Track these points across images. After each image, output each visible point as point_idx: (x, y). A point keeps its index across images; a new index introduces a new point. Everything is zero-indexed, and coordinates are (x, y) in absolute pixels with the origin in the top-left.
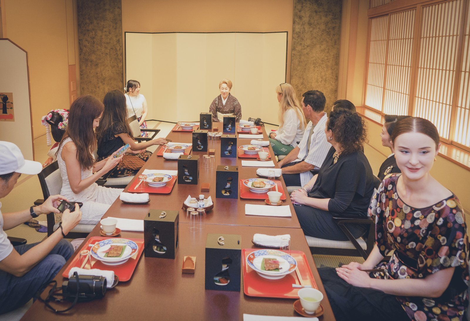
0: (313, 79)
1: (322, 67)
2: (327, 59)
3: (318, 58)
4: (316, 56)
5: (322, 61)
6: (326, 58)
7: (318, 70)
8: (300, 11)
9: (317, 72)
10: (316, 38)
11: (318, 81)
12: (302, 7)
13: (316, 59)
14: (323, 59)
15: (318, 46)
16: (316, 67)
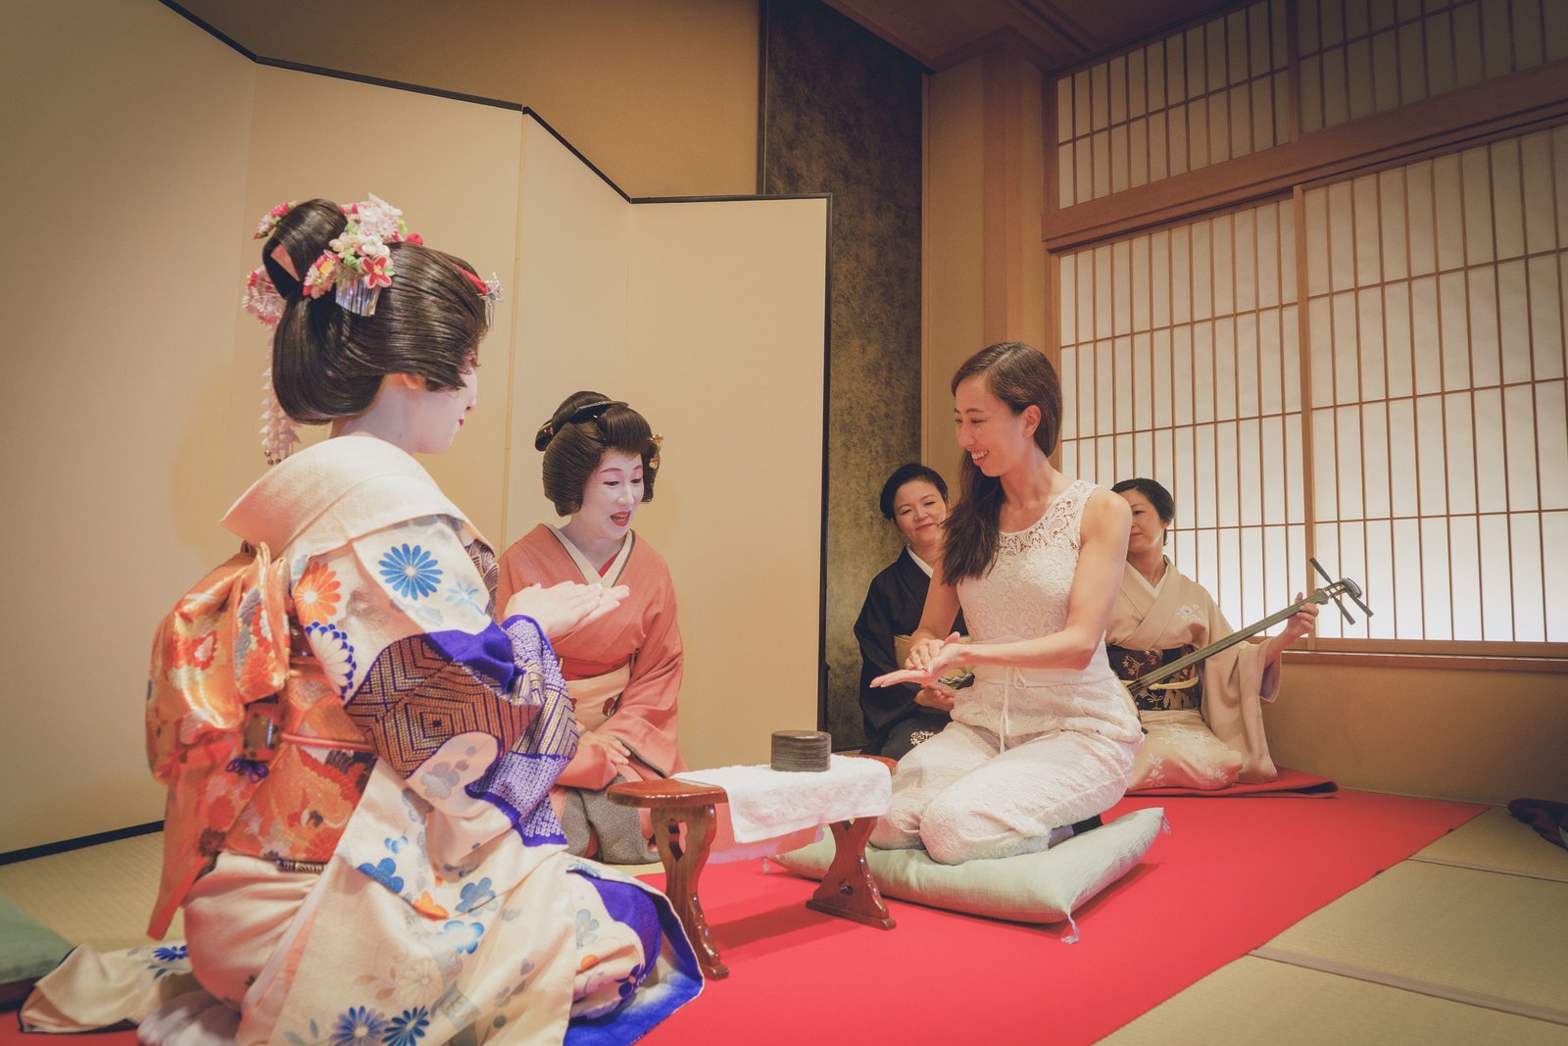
0: (844, 510)
1: (870, 452)
2: (887, 416)
3: (858, 403)
4: (852, 392)
5: (872, 420)
6: (883, 410)
7: (857, 465)
8: (790, 146)
9: (857, 473)
10: (848, 300)
11: (861, 522)
12: (798, 128)
13: (852, 408)
14: (874, 414)
15: (856, 343)
16: (853, 449)
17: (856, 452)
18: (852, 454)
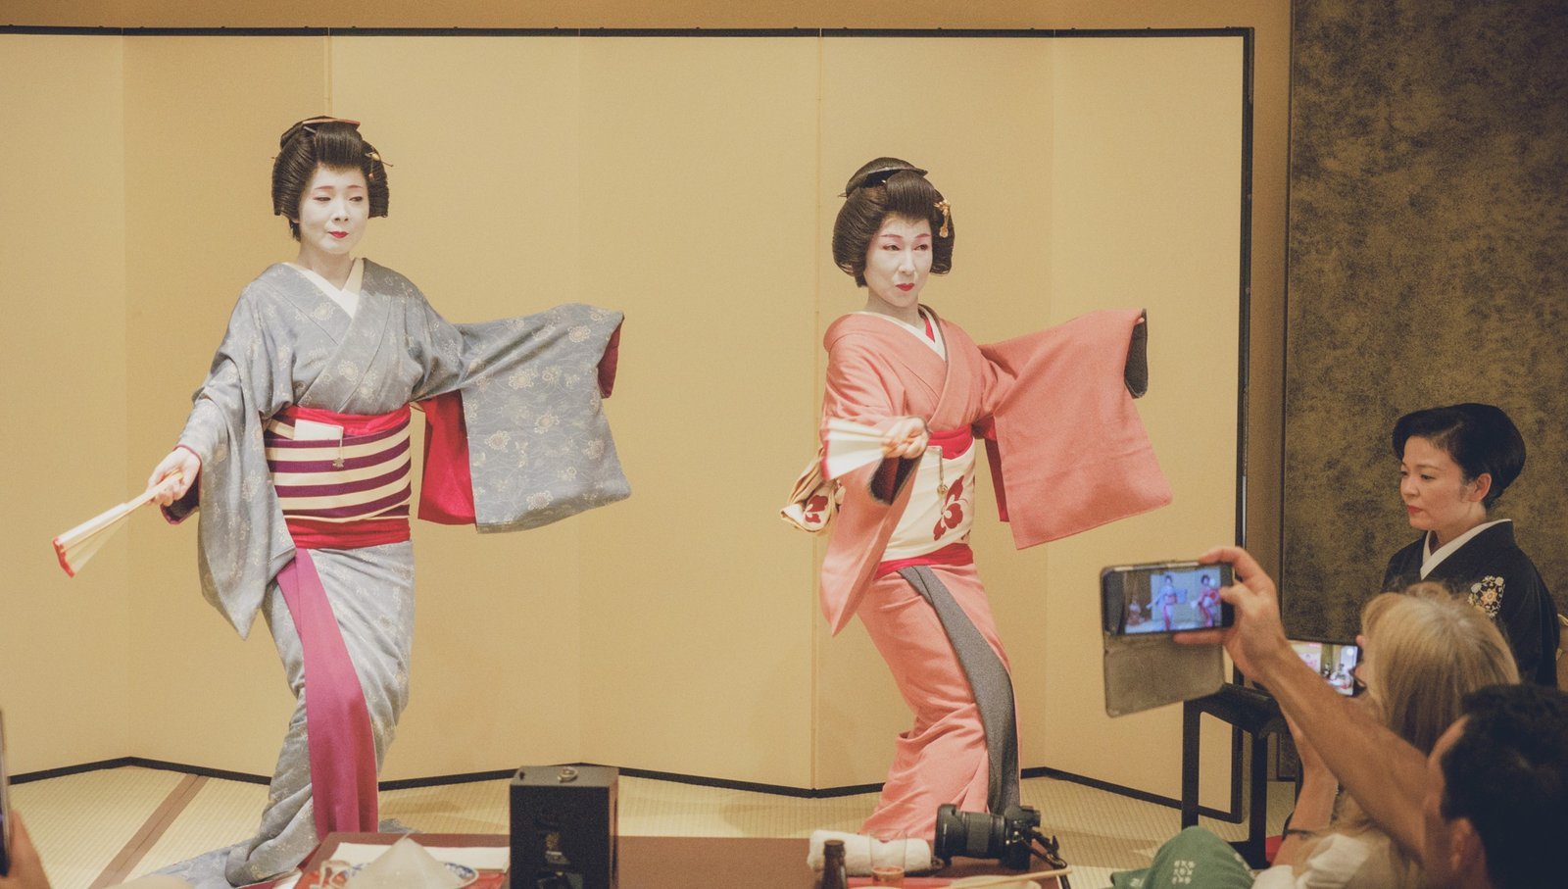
1: (1539, 315)
3: (1508, 239)
4: (1493, 222)
7: (1505, 339)
9: (1507, 353)
10: (1485, 73)
13: (1492, 250)
14: (1549, 251)
15: (1505, 142)
16: (1495, 316)
17: (1501, 320)
18: (1493, 322)
